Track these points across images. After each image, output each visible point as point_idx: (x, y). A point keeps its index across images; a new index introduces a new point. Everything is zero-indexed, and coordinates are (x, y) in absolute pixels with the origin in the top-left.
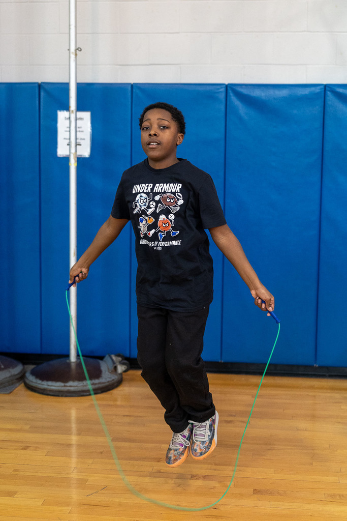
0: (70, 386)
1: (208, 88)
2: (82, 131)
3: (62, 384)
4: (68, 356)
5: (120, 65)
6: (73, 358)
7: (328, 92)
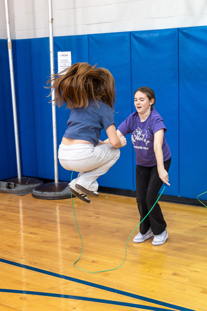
0: (44, 194)
1: (121, 35)
2: (68, 62)
3: (40, 193)
4: (54, 181)
5: (86, 25)
6: (56, 181)
7: (180, 33)
